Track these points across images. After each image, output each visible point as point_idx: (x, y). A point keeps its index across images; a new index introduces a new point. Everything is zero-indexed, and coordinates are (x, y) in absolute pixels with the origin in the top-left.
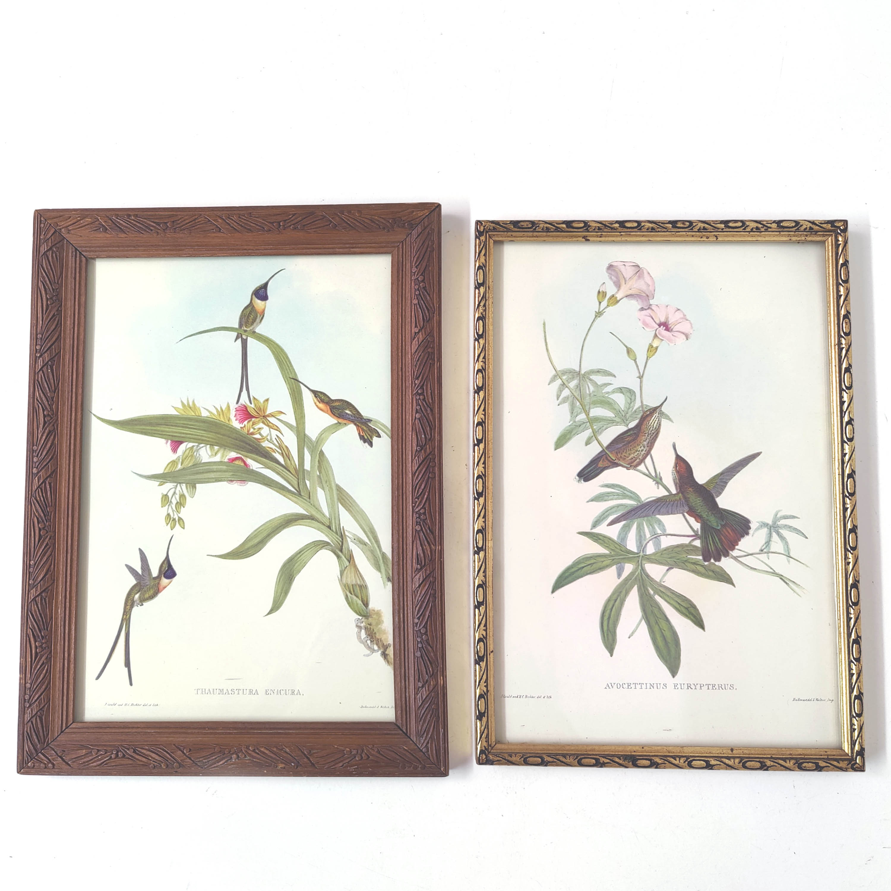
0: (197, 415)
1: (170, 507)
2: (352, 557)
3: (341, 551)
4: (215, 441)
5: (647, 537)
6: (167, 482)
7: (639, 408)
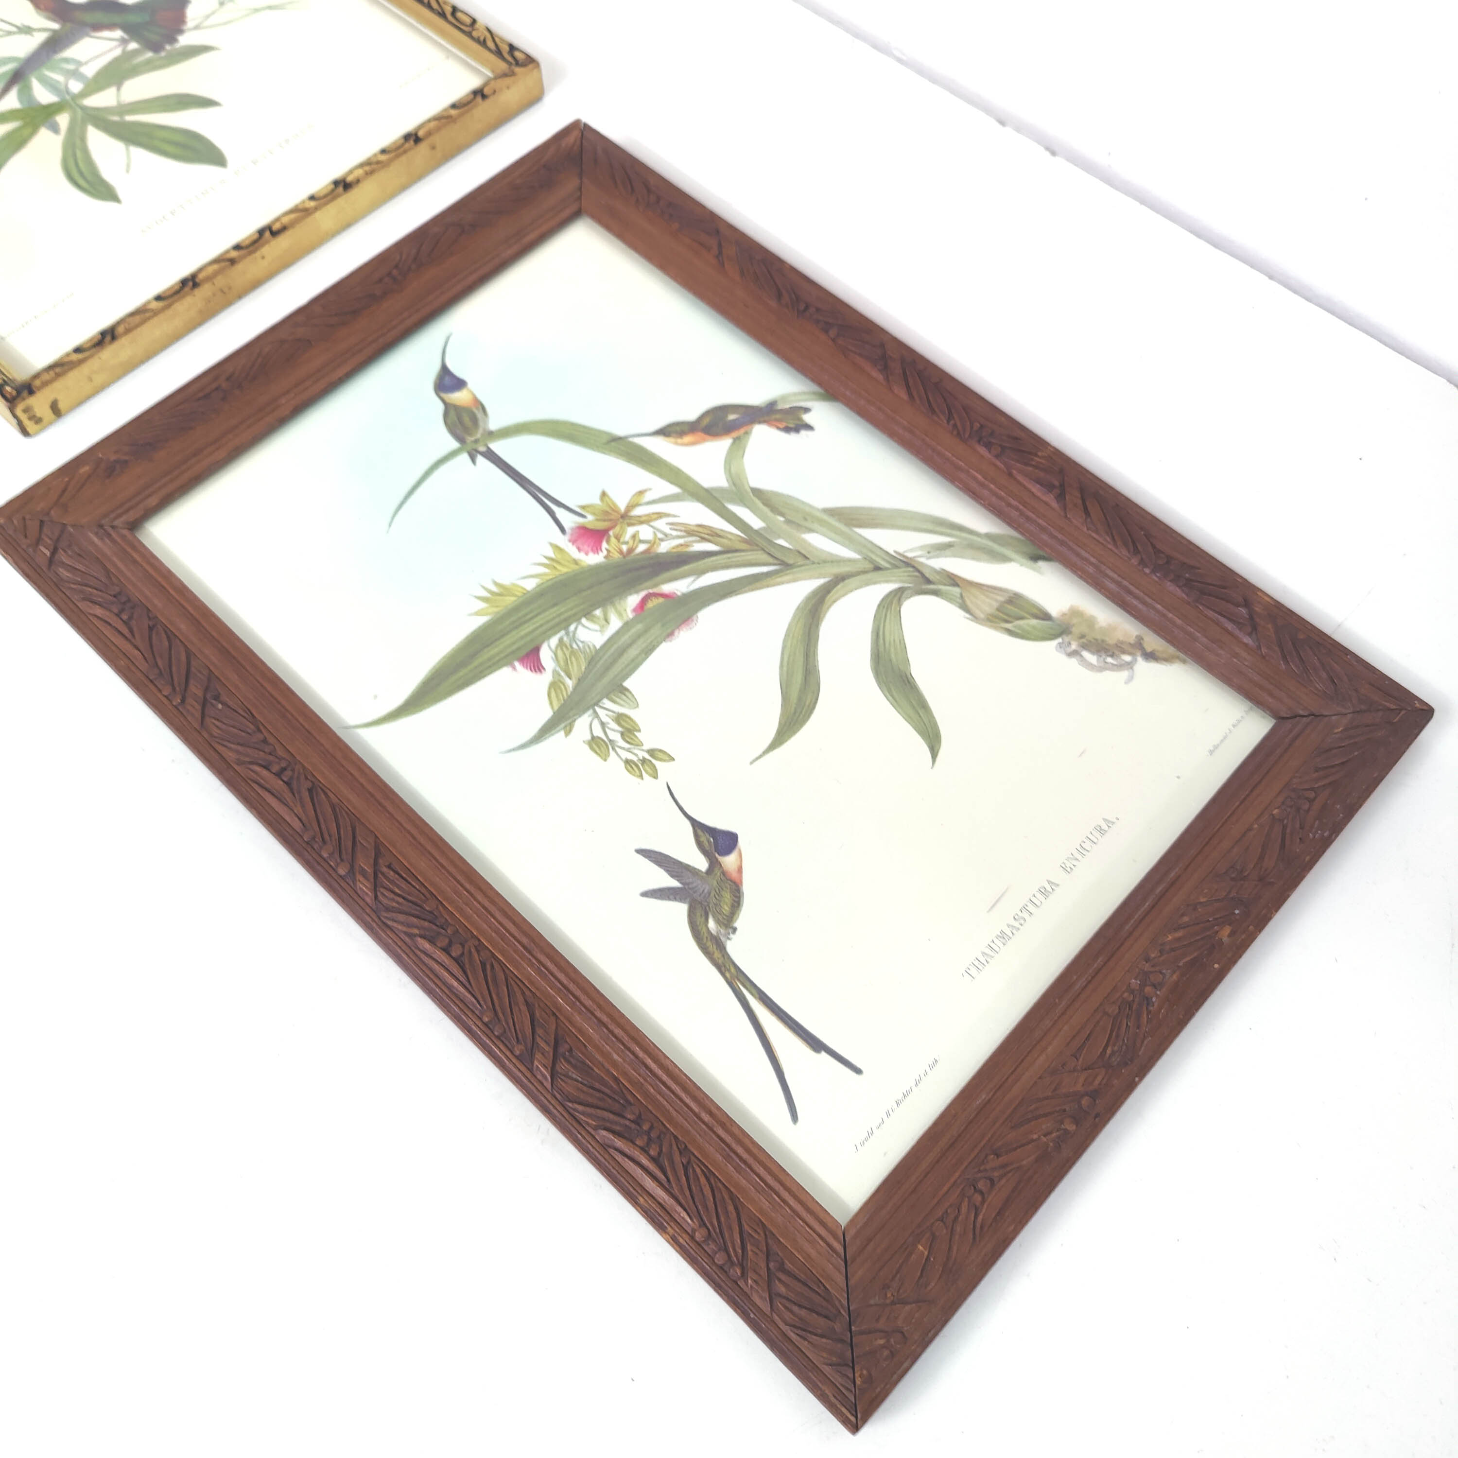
0: (521, 594)
1: (617, 749)
2: (952, 576)
3: (929, 581)
4: (585, 605)
6: (575, 721)
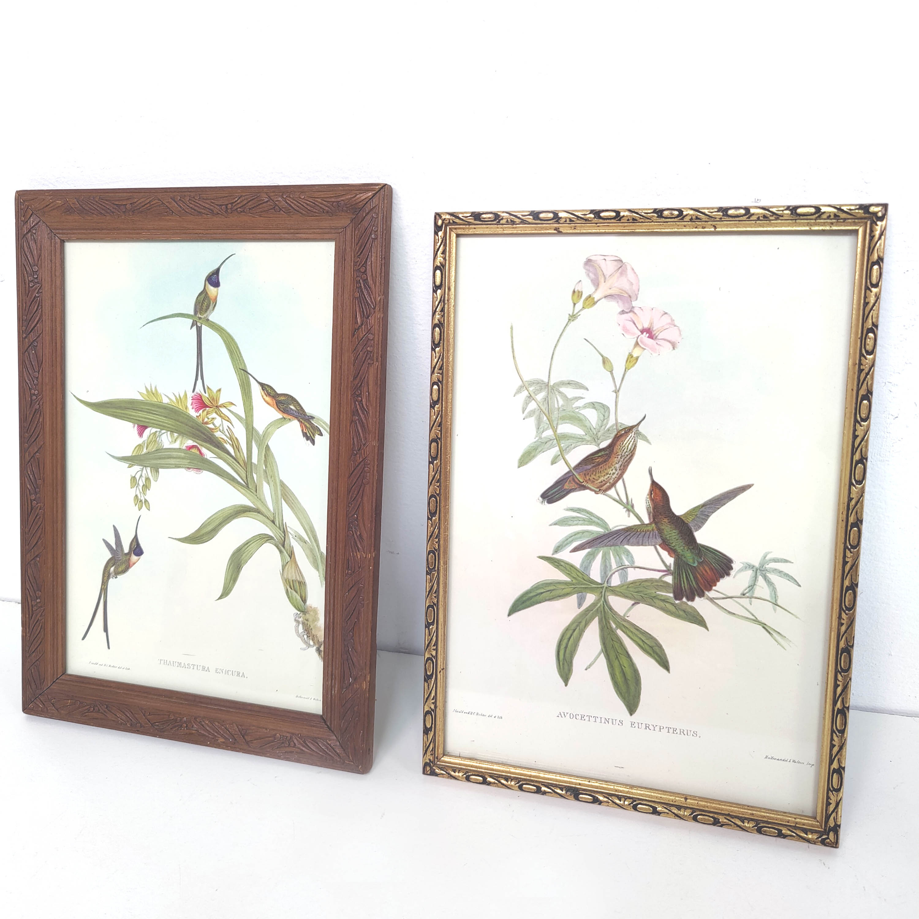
1: (138, 488)
4: (174, 428)
5: (613, 568)
6: (134, 465)
7: (612, 426)
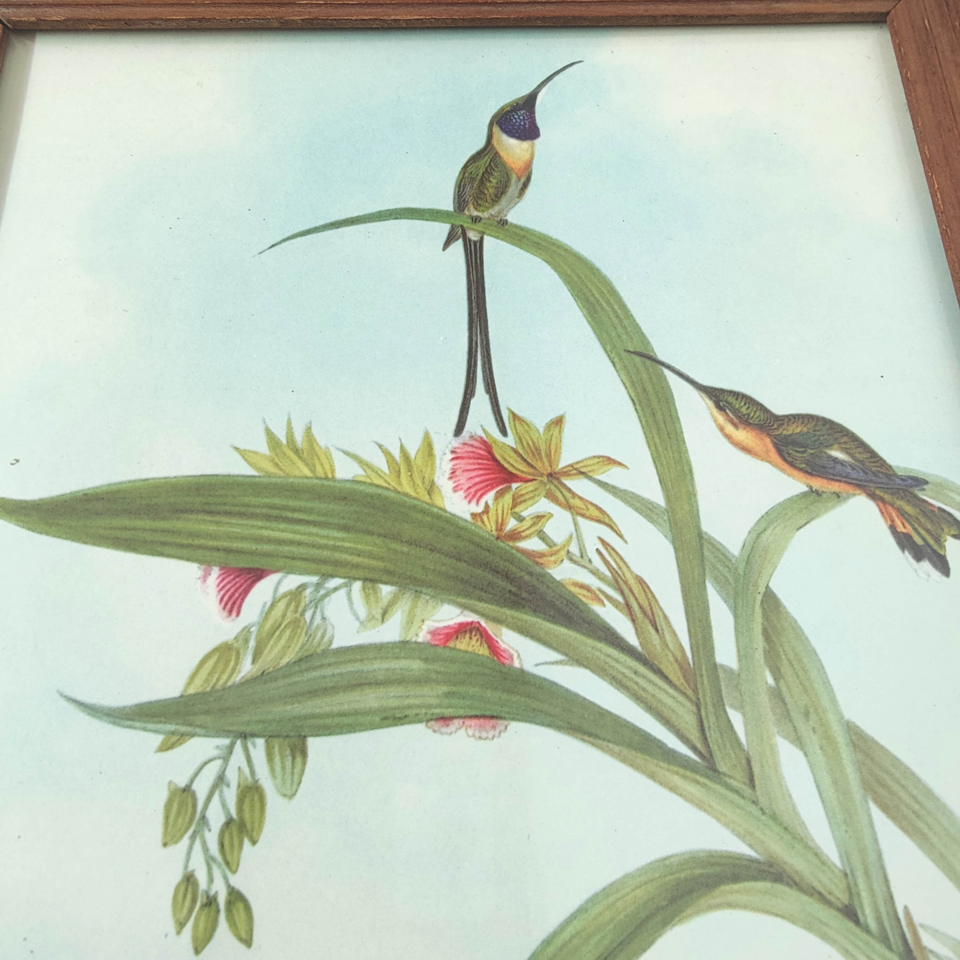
0: (320, 472)
1: (198, 843)
4: (381, 564)
6: (193, 735)
